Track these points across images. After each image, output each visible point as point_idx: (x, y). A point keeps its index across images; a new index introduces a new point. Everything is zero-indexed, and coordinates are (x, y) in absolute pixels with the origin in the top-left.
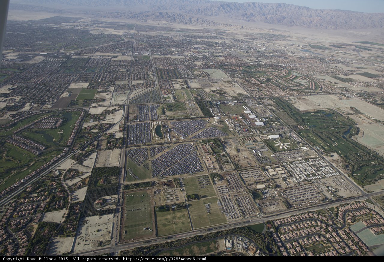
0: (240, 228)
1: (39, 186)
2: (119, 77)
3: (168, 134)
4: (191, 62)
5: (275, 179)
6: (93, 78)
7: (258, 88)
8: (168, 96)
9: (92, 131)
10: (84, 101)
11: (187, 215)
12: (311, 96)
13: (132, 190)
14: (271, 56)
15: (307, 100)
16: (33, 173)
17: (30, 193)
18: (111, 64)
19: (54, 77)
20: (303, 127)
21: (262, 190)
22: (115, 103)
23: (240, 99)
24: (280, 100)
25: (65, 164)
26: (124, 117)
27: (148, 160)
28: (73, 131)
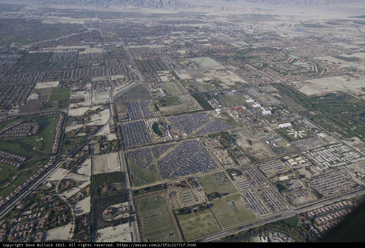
0: (273, 223)
1: (31, 202)
2: (94, 73)
3: (168, 131)
4: (173, 51)
5: (297, 169)
6: (62, 75)
7: (256, 75)
8: (158, 90)
9: (78, 135)
10: (59, 102)
11: (212, 215)
12: (316, 80)
13: (143, 195)
14: (263, 39)
15: (312, 83)
16: (19, 188)
17: (22, 210)
18: (79, 58)
19: (13, 77)
20: (315, 113)
21: (287, 182)
22: (97, 102)
23: (239, 88)
24: (283, 86)
25: (56, 175)
26: (112, 117)
27: (153, 161)
28: (55, 137)
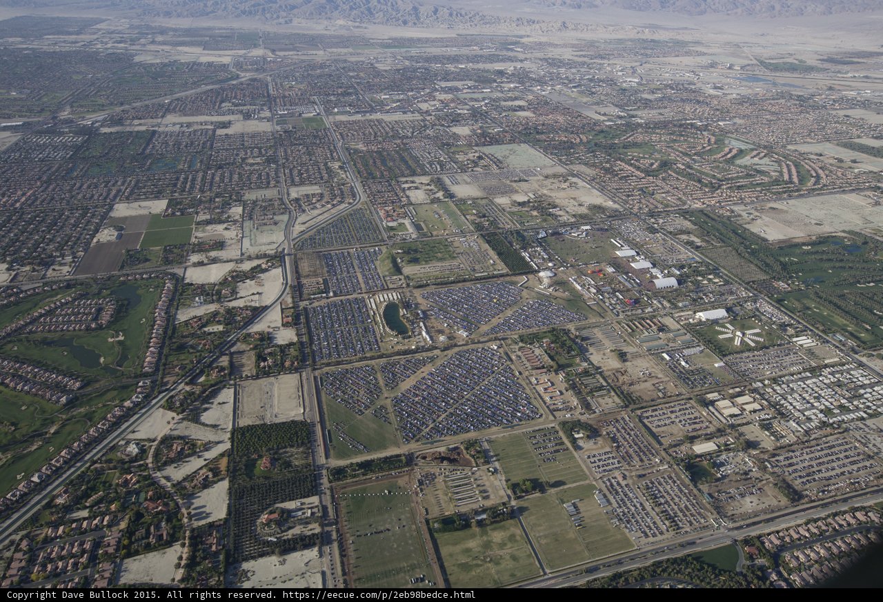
0: (675, 561)
1: (88, 488)
2: (250, 179)
3: (421, 324)
4: (441, 128)
5: (739, 425)
6: (175, 185)
7: (641, 189)
8: (400, 224)
9: (206, 329)
10: (165, 250)
11: (521, 536)
12: (791, 202)
13: (354, 480)
14: (661, 100)
15: (782, 211)
16: (63, 453)
17: (68, 509)
18: (217, 145)
19: (61, 190)
20: (789, 285)
21: (711, 458)
22: (253, 251)
23: (599, 220)
24: (709, 217)
25: (149, 424)
26: (288, 288)
27: (382, 397)
28: (152, 333)
